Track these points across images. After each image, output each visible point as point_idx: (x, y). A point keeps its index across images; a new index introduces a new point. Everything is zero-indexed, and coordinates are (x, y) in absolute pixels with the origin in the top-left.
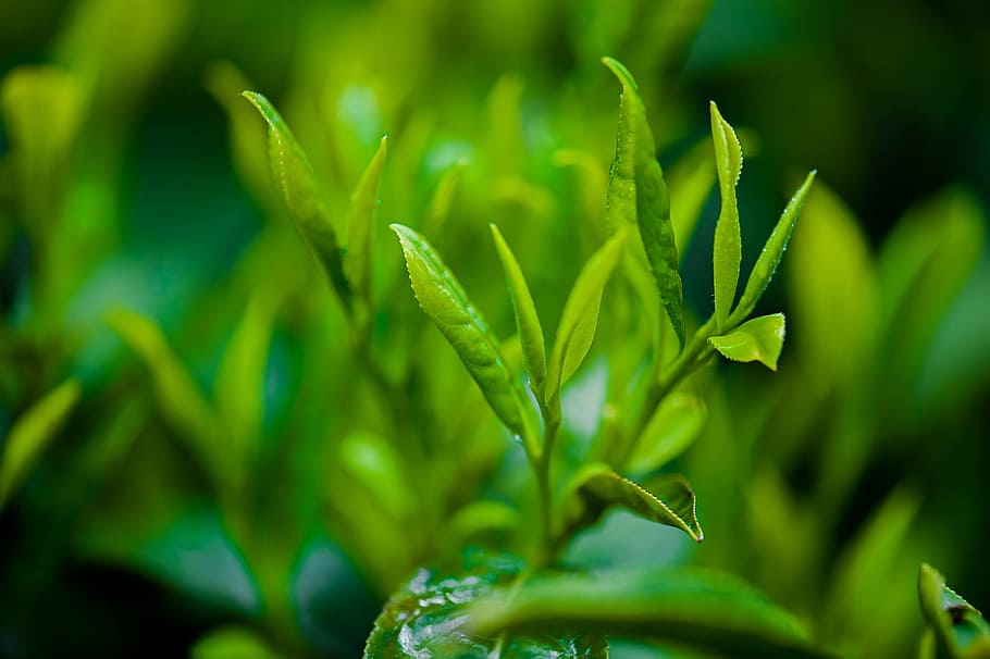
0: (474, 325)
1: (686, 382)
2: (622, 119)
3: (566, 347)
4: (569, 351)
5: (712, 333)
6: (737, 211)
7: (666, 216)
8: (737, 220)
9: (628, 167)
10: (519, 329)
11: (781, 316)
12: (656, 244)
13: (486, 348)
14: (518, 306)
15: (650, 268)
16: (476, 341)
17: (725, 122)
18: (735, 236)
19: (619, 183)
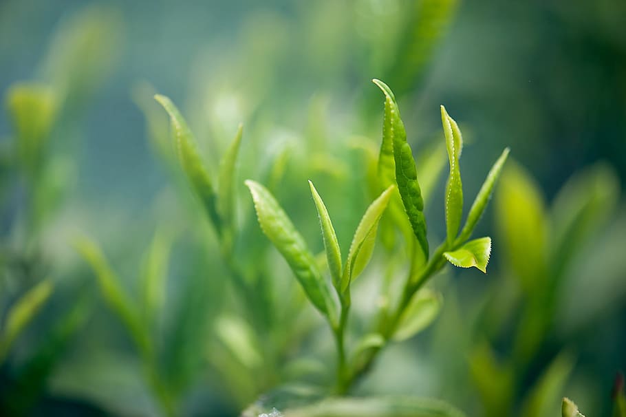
0: (298, 245)
1: (430, 282)
2: (386, 117)
3: (354, 258)
4: (356, 261)
5: (445, 250)
6: (459, 174)
7: (415, 178)
8: (460, 179)
9: (391, 148)
10: (325, 247)
11: (488, 240)
12: (409, 195)
13: (305, 259)
14: (325, 231)
15: (405, 210)
16: (299, 255)
17: (450, 118)
18: (458, 189)
19: (385, 158)
